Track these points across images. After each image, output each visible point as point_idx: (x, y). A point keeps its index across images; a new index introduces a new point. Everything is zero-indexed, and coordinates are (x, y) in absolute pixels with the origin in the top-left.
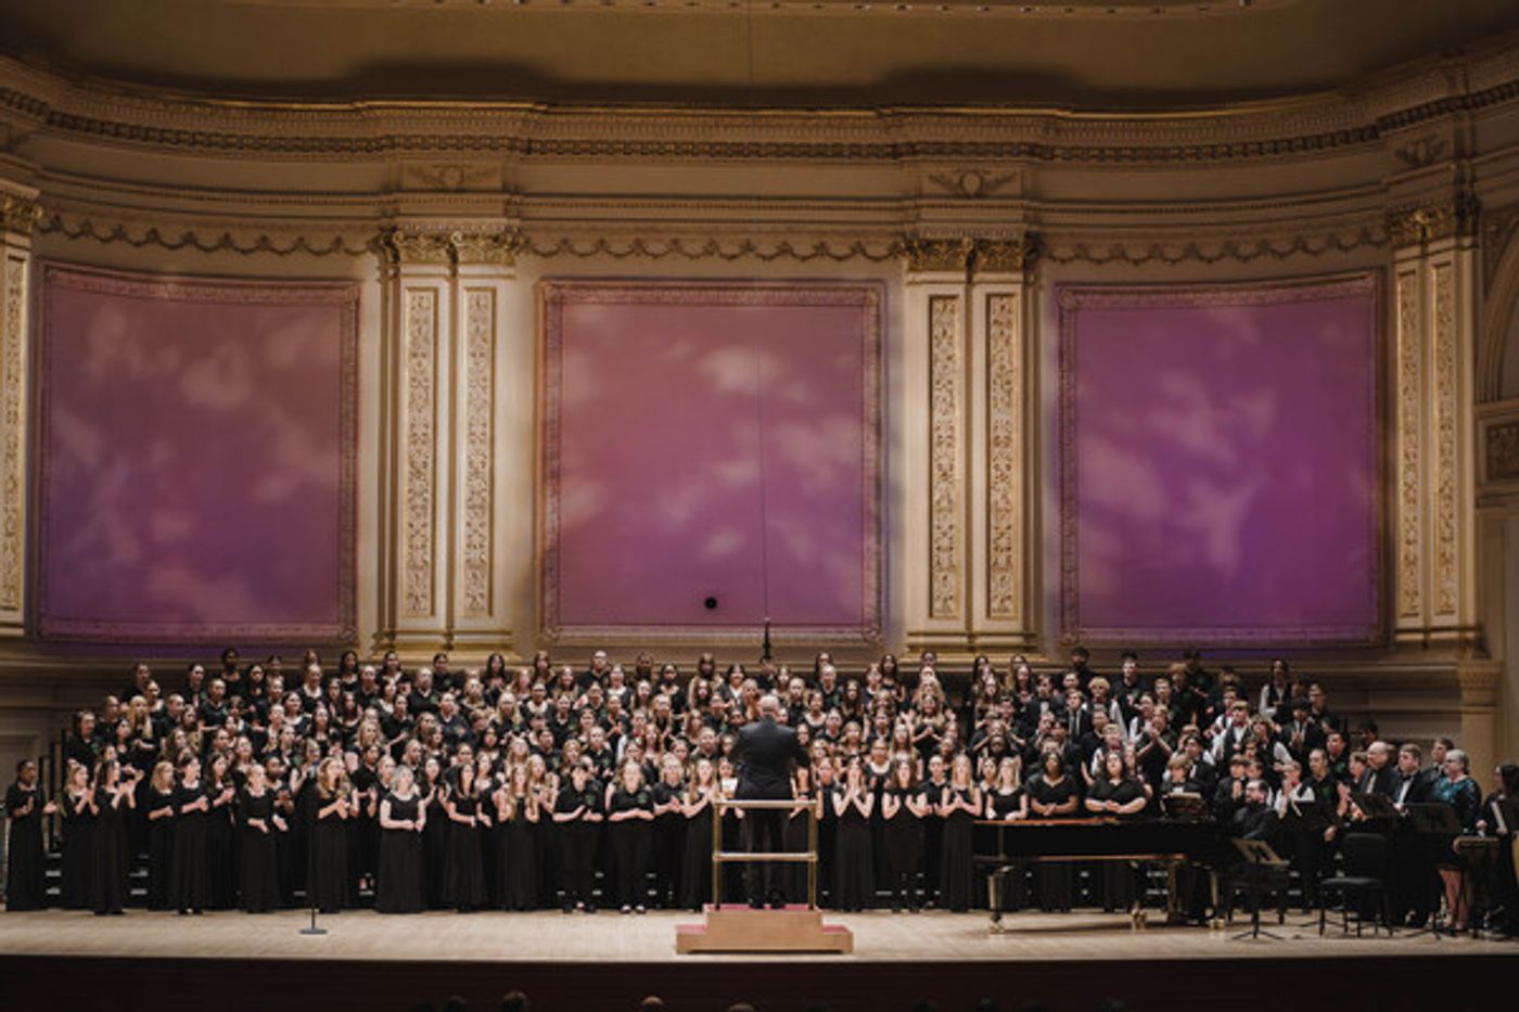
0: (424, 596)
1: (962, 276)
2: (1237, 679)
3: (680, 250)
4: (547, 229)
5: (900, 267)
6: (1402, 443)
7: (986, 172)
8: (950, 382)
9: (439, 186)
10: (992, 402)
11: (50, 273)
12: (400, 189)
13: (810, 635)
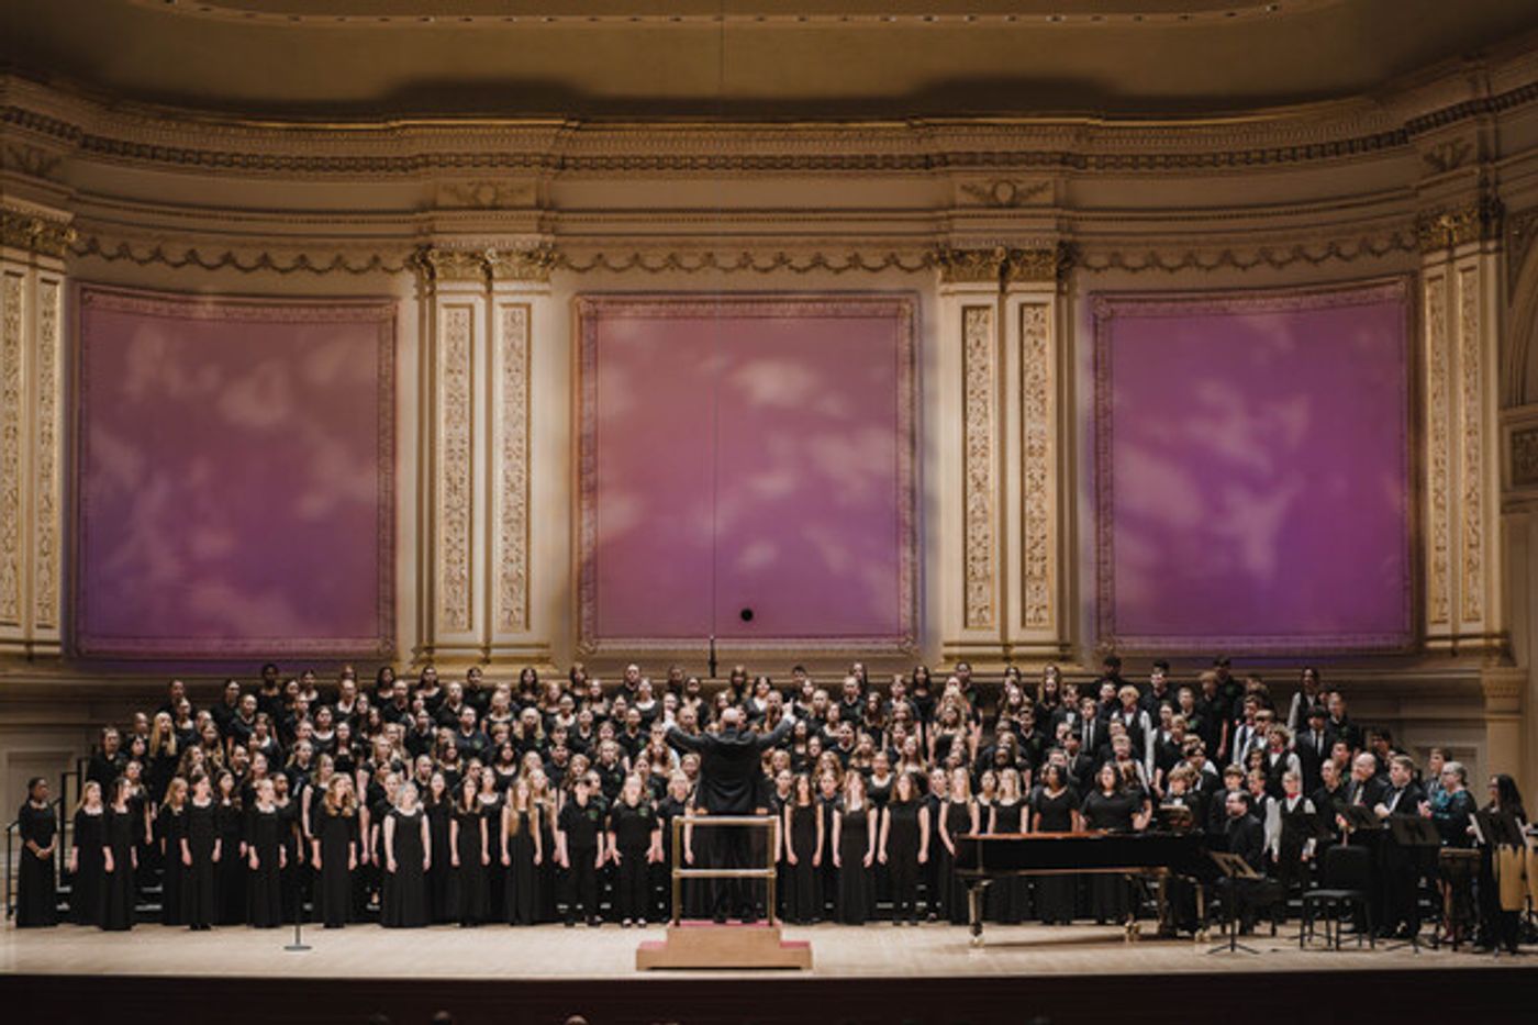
0: (462, 610)
1: (995, 286)
2: (1264, 687)
3: (714, 265)
4: (580, 245)
5: (934, 278)
6: (1432, 448)
7: (1019, 182)
8: (984, 392)
9: (473, 203)
10: (1026, 412)
11: (86, 296)
12: (435, 208)
13: (847, 647)
